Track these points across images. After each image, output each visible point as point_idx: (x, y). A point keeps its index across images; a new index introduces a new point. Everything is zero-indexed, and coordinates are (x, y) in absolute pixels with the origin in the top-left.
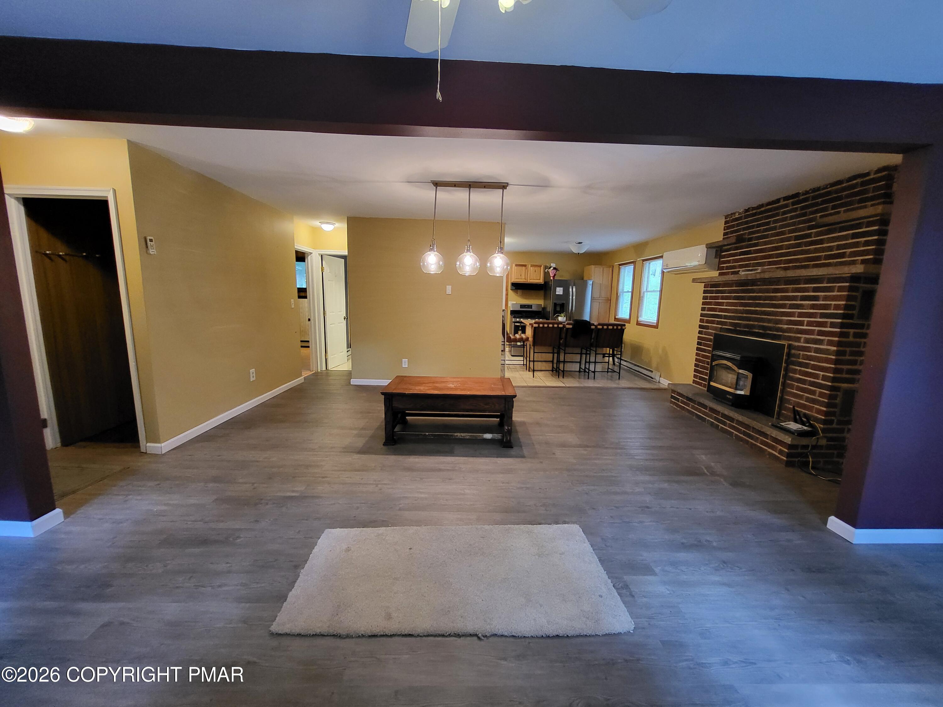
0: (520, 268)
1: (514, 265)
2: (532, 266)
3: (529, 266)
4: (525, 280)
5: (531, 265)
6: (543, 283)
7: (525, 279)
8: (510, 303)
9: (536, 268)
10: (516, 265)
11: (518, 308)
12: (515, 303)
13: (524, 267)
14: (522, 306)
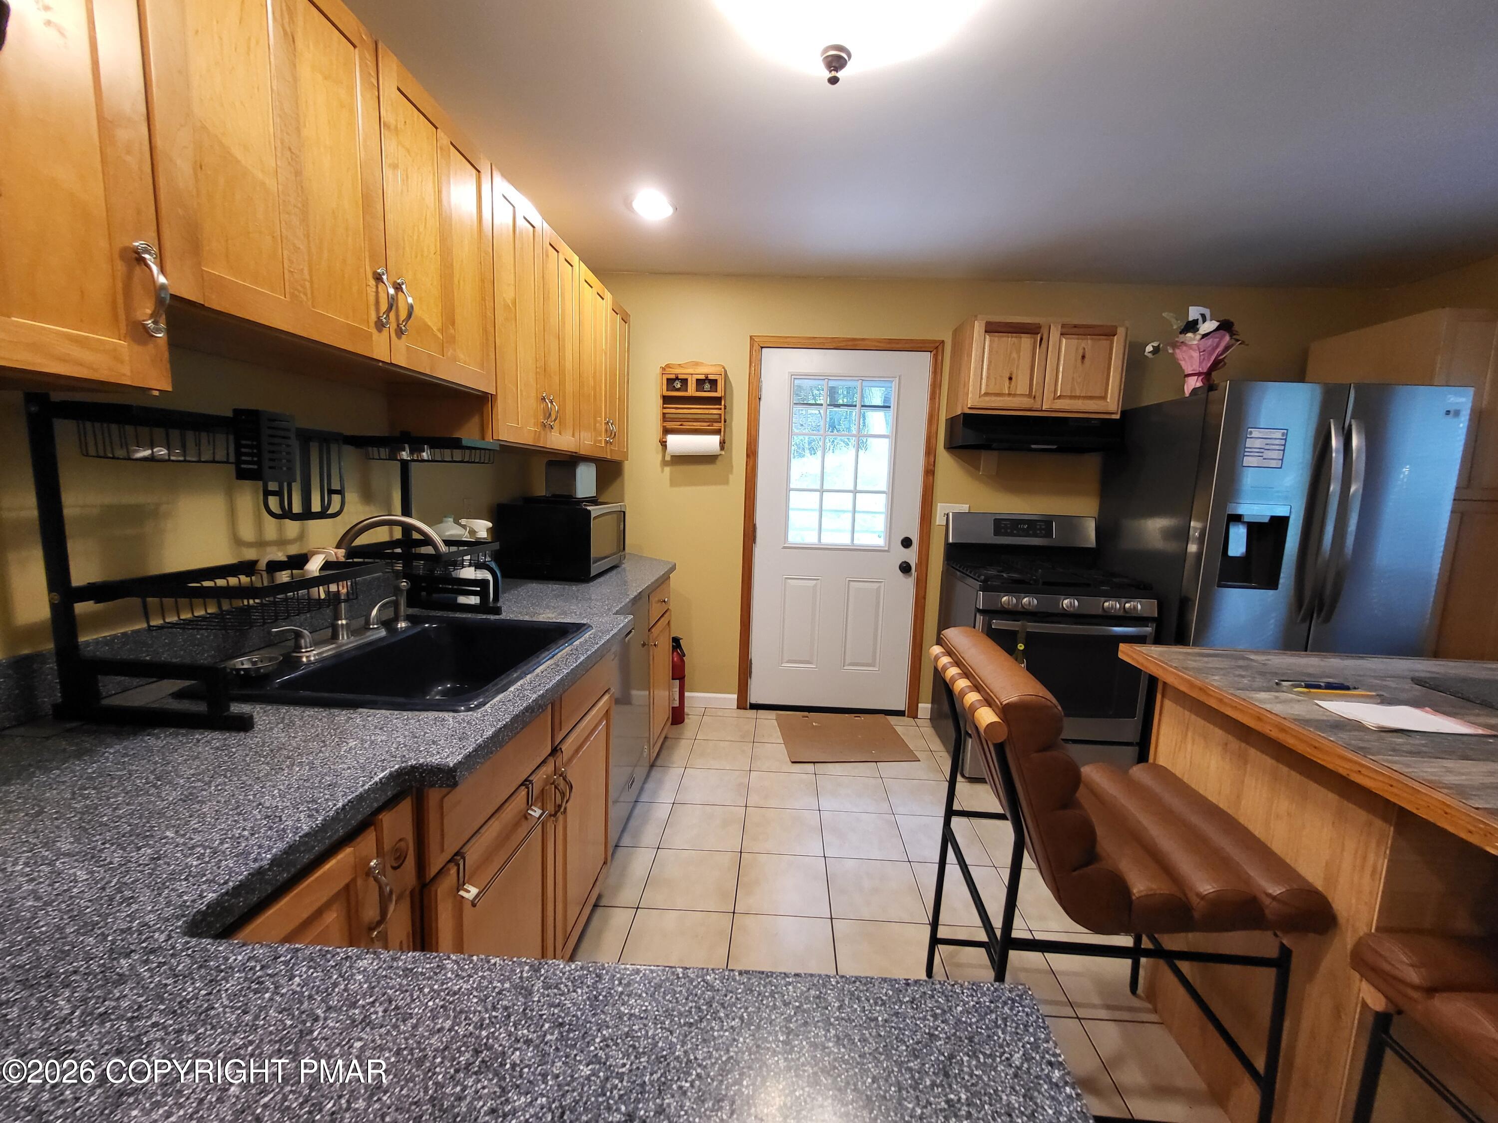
0: (1009, 340)
1: (978, 328)
2: (1068, 331)
3: (1055, 334)
4: (1026, 402)
5: (1063, 326)
6: (1118, 417)
7: (1029, 395)
8: (943, 510)
9: (1088, 344)
10: (992, 329)
11: (988, 536)
12: (965, 508)
13: (1026, 341)
14: (1002, 525)
